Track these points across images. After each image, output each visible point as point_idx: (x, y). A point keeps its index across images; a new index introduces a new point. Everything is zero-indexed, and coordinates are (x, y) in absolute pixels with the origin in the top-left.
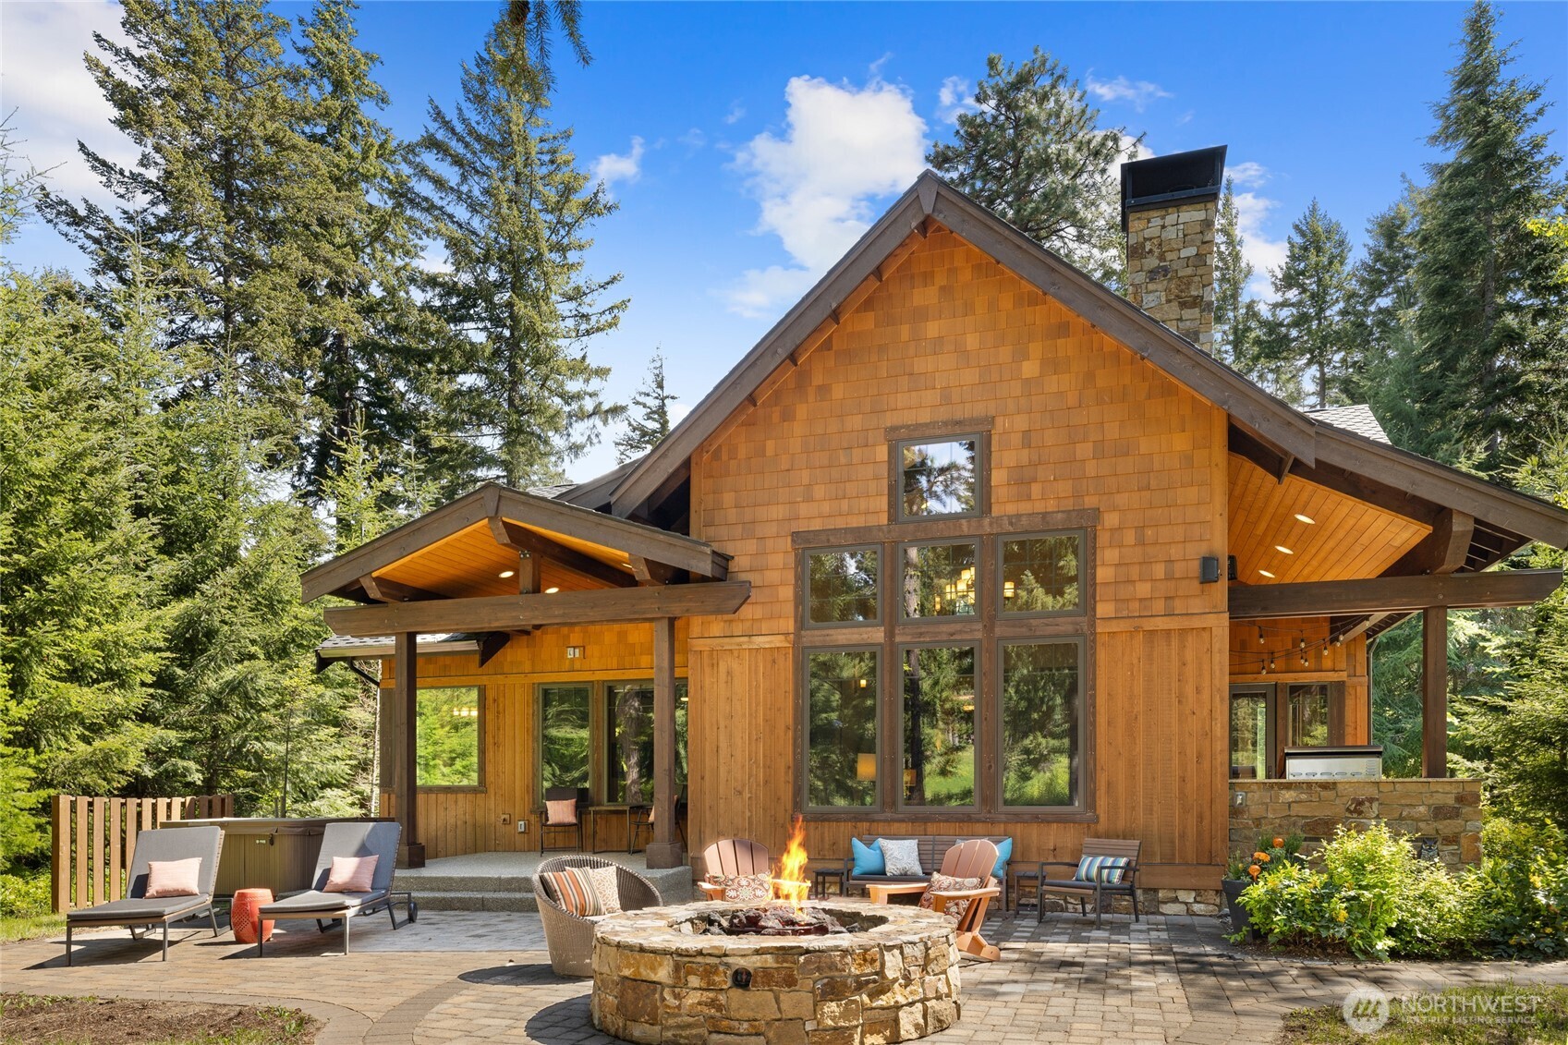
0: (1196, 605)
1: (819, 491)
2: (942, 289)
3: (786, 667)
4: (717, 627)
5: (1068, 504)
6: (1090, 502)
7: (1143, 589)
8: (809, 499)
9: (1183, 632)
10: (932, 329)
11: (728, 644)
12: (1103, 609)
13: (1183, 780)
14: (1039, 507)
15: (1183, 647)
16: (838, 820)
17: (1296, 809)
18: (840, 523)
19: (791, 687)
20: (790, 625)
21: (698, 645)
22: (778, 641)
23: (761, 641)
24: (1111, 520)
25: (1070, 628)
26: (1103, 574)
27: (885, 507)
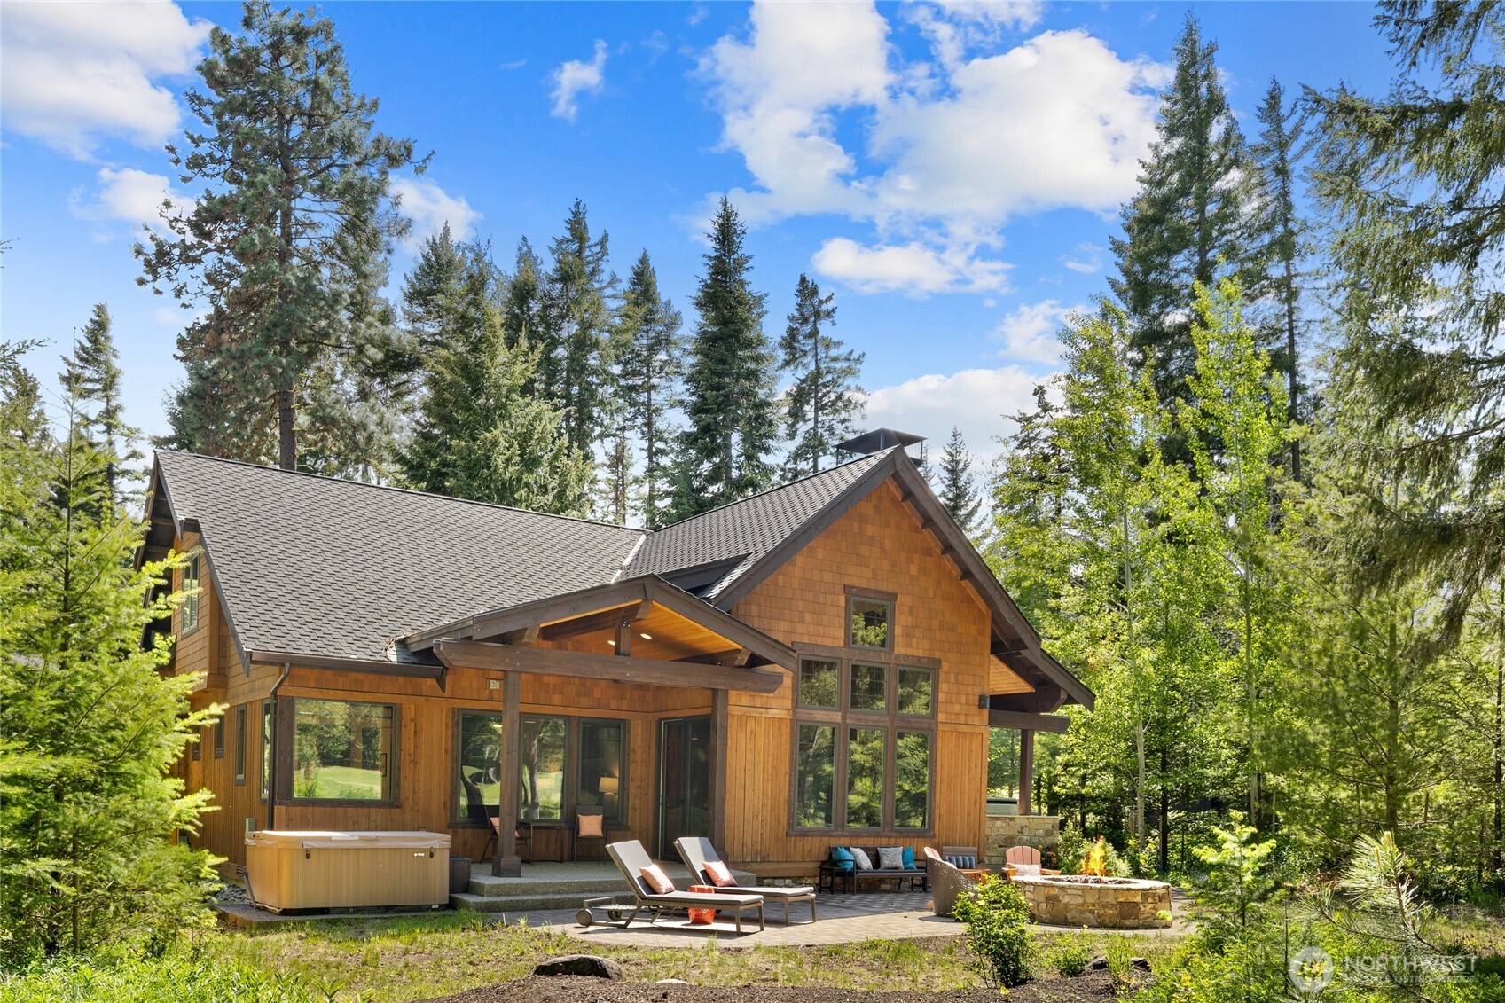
0: (977, 721)
1: (808, 617)
2: (875, 506)
3: (786, 730)
4: (745, 699)
5: (928, 654)
6: (937, 655)
7: (957, 708)
8: (802, 621)
9: (972, 734)
10: (870, 530)
11: (754, 712)
12: (941, 717)
13: (969, 814)
14: (915, 652)
15: (971, 742)
16: (813, 836)
17: (1002, 831)
18: (819, 641)
19: (788, 746)
20: (788, 704)
21: (734, 710)
22: (782, 714)
23: (773, 713)
24: (945, 666)
25: (926, 726)
26: (942, 697)
27: (843, 636)
